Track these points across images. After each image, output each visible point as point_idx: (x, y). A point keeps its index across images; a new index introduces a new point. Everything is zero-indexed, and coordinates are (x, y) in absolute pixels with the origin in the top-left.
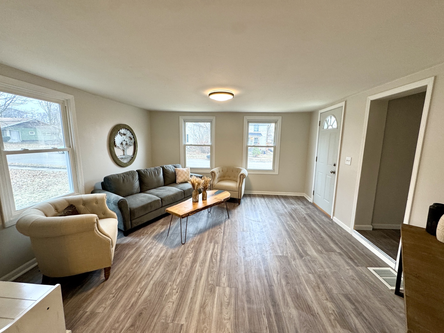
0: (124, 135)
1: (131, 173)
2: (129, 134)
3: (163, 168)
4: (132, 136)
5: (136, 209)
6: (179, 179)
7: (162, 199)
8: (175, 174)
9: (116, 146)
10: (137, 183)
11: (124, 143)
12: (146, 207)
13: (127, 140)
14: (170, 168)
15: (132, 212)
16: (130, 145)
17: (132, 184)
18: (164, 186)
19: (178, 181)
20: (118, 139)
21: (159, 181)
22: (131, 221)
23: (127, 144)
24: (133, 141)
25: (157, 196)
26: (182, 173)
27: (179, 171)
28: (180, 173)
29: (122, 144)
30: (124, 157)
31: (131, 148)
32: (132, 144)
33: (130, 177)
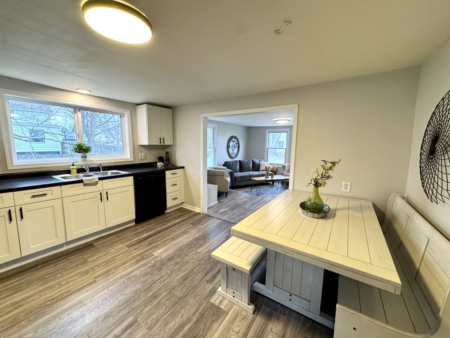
0: (234, 141)
1: (236, 161)
2: (236, 141)
3: (253, 161)
4: (237, 143)
5: (237, 177)
6: (261, 168)
7: (250, 176)
8: (259, 165)
9: (230, 147)
10: (238, 167)
11: (234, 146)
12: (241, 177)
13: (235, 144)
14: (257, 161)
15: (236, 178)
16: (236, 147)
17: (236, 167)
18: (252, 171)
19: (260, 169)
20: (231, 144)
21: (249, 168)
22: (235, 182)
23: (235, 146)
24: (238, 145)
25: (248, 174)
26: (263, 164)
27: (262, 163)
28: (262, 165)
29: (232, 146)
30: (233, 153)
31: (237, 149)
32: (237, 147)
33: (236, 163)
